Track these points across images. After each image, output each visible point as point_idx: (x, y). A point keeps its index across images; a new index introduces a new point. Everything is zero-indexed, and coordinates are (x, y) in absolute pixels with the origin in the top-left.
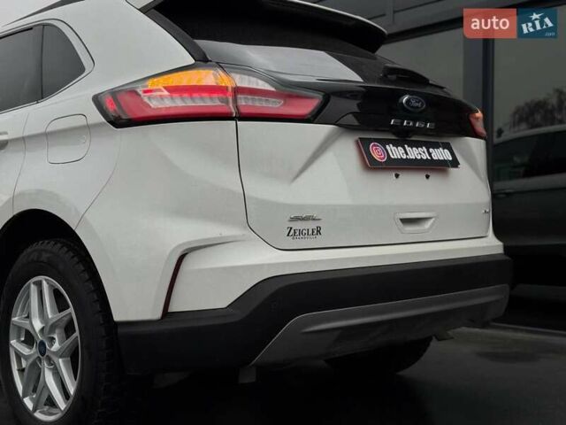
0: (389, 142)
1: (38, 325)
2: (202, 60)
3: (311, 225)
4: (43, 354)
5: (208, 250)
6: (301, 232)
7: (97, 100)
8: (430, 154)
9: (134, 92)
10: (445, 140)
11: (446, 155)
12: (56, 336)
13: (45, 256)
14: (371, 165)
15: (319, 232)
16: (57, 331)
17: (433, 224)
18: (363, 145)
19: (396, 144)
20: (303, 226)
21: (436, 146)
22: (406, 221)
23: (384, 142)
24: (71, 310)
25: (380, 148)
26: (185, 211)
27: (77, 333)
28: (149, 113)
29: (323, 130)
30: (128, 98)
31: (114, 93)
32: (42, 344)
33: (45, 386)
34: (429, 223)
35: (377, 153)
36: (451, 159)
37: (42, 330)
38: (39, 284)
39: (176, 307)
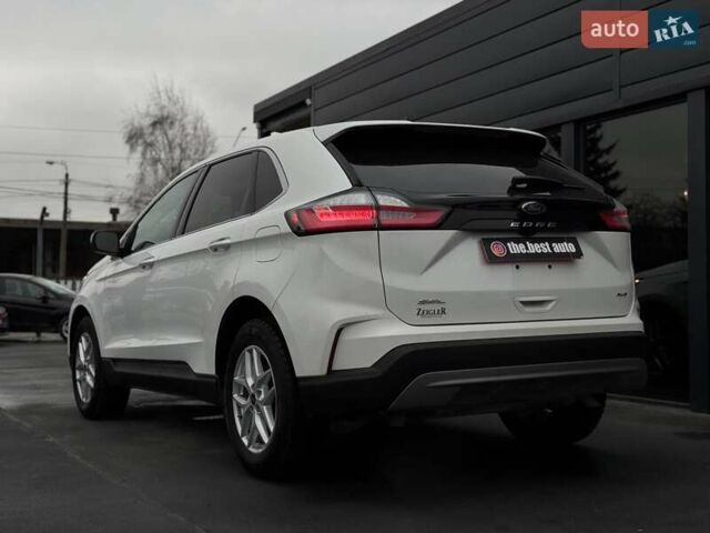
0: (510, 240)
1: (250, 382)
2: (358, 185)
3: (438, 307)
4: (253, 403)
5: (359, 325)
6: (428, 312)
7: (287, 215)
8: (552, 248)
9: (310, 211)
10: (573, 235)
11: (571, 248)
12: (262, 390)
13: (254, 330)
14: (491, 259)
15: (443, 312)
16: (263, 386)
17: (554, 307)
18: (486, 244)
19: (517, 241)
20: (430, 308)
21: (560, 240)
22: (526, 303)
23: (505, 241)
24: (271, 370)
25: (501, 245)
26: (345, 296)
27: (274, 387)
28: (319, 225)
29: (447, 234)
30: (306, 216)
31: (298, 210)
32: (253, 396)
33: (255, 428)
34: (550, 306)
35: (497, 250)
36: (574, 250)
37: (253, 386)
38: (251, 351)
39: (336, 367)
